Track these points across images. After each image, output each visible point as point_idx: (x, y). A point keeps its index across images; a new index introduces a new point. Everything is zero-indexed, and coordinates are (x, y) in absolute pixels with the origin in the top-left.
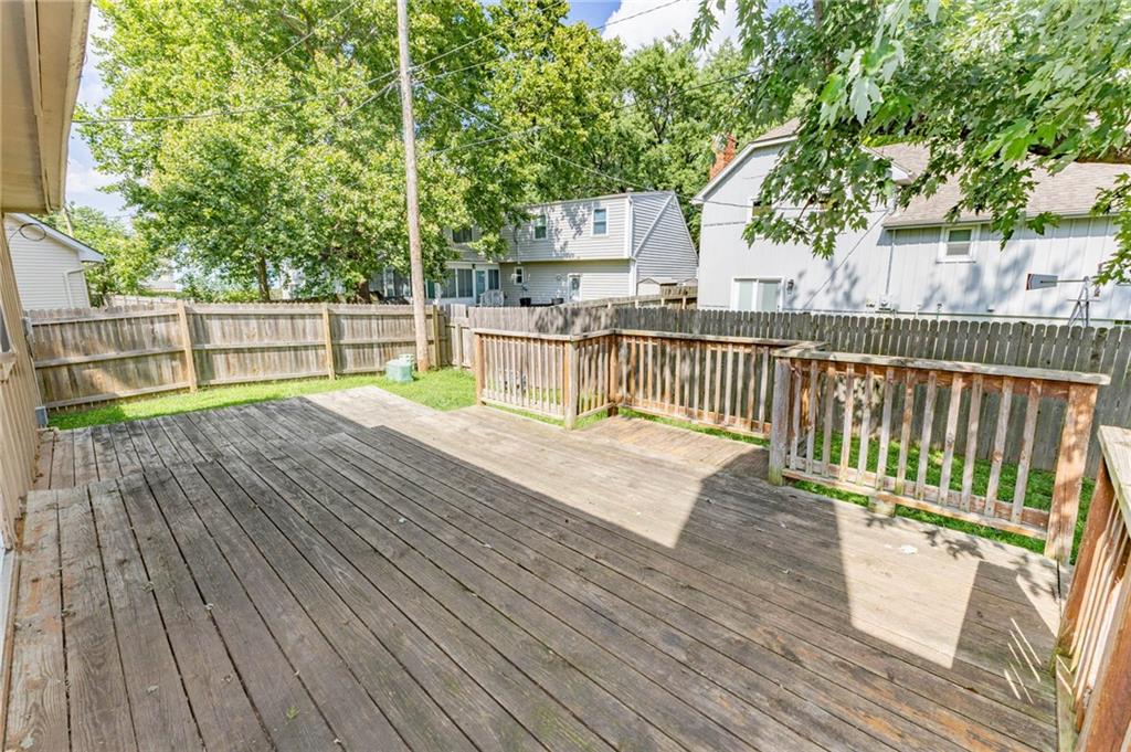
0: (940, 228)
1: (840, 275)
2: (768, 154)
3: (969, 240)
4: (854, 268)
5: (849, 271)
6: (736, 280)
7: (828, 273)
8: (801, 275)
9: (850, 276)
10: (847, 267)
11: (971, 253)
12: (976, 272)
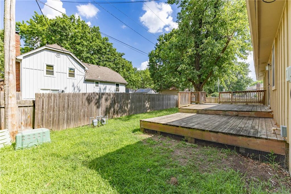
0: (94, 81)
1: (76, 89)
2: (54, 53)
3: (98, 84)
4: (79, 87)
5: (78, 88)
6: (41, 89)
7: (73, 89)
8: (66, 88)
9: (78, 89)
10: (77, 87)
11: (99, 86)
12: (100, 89)
